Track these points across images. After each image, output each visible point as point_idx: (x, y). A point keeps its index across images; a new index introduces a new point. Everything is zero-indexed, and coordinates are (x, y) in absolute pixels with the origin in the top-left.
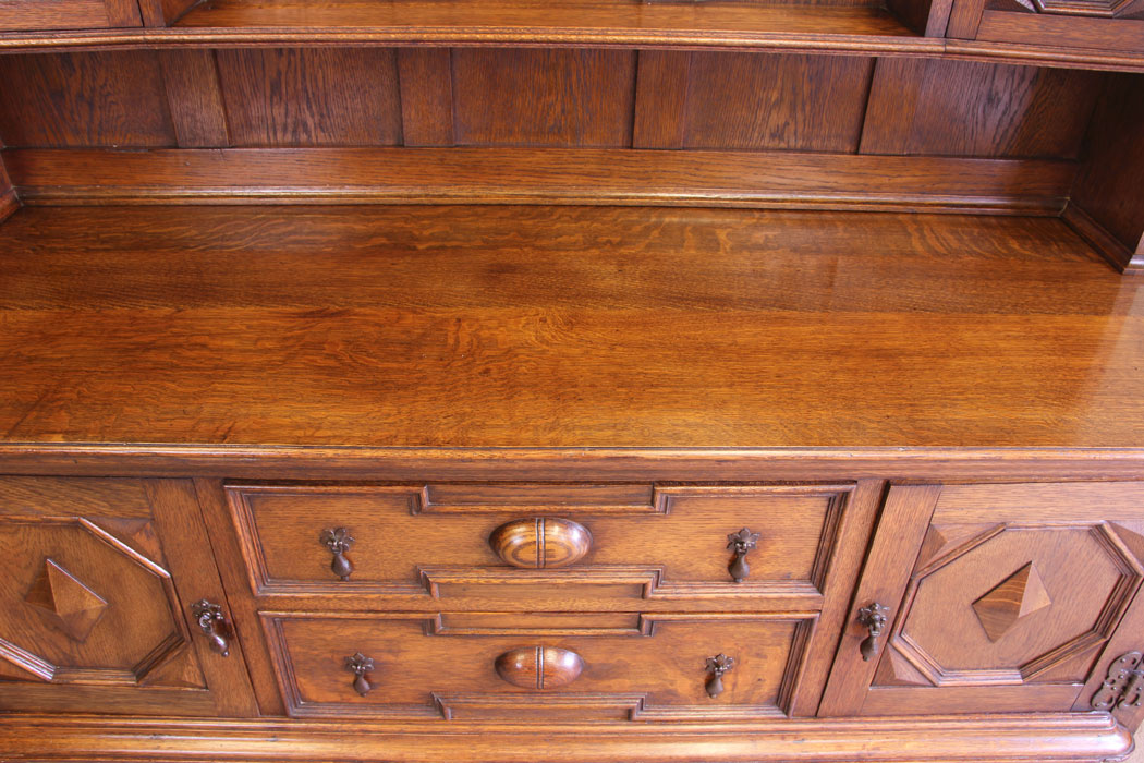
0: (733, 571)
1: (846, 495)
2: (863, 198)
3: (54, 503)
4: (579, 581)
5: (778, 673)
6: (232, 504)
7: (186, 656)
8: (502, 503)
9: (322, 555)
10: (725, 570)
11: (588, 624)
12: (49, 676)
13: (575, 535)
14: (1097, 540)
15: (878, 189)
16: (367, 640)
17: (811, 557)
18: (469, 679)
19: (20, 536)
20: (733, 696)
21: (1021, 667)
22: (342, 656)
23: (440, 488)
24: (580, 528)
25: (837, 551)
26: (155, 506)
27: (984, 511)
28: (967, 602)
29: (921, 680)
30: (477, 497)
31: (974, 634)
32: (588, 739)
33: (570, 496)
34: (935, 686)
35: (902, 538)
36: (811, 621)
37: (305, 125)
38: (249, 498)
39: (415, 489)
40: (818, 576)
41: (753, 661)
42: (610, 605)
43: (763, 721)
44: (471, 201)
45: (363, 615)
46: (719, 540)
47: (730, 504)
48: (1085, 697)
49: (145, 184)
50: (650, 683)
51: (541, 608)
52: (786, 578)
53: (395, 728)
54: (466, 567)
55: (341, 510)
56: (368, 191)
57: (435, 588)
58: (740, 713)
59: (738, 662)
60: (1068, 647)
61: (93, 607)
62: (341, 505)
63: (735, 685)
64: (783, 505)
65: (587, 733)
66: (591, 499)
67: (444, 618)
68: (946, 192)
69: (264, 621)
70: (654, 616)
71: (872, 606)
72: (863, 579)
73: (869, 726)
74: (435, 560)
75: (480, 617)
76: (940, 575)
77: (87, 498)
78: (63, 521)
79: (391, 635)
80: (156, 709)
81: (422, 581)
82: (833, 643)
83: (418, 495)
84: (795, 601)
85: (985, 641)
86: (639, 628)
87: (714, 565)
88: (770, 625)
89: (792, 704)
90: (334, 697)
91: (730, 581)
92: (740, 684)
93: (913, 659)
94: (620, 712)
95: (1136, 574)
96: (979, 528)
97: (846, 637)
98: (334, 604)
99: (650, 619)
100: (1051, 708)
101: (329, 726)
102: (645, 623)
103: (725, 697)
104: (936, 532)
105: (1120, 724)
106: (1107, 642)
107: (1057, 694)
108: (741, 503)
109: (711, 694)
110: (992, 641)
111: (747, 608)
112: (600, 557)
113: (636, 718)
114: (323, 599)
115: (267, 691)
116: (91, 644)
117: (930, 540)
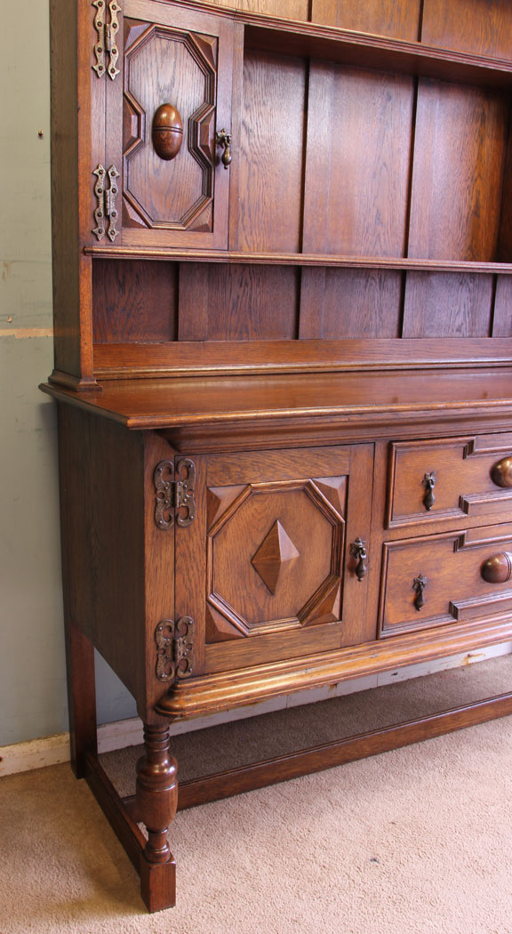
7: (336, 593)
9: (420, 493)
12: (246, 631)
16: (428, 561)
18: (469, 585)
19: (265, 503)
22: (413, 578)
23: (480, 437)
26: (353, 464)
30: (493, 442)
37: (247, 327)
45: (431, 537)
49: (154, 365)
51: (507, 519)
54: (483, 494)
55: (437, 459)
57: (470, 509)
61: (293, 559)
62: (436, 455)
67: (468, 533)
74: (469, 490)
75: (482, 531)
77: (320, 463)
78: (300, 484)
79: (439, 555)
80: (306, 649)
81: (464, 506)
83: (472, 442)
90: (402, 617)
98: (421, 531)
101: (401, 640)
114: (418, 526)
115: (371, 617)
116: (278, 596)
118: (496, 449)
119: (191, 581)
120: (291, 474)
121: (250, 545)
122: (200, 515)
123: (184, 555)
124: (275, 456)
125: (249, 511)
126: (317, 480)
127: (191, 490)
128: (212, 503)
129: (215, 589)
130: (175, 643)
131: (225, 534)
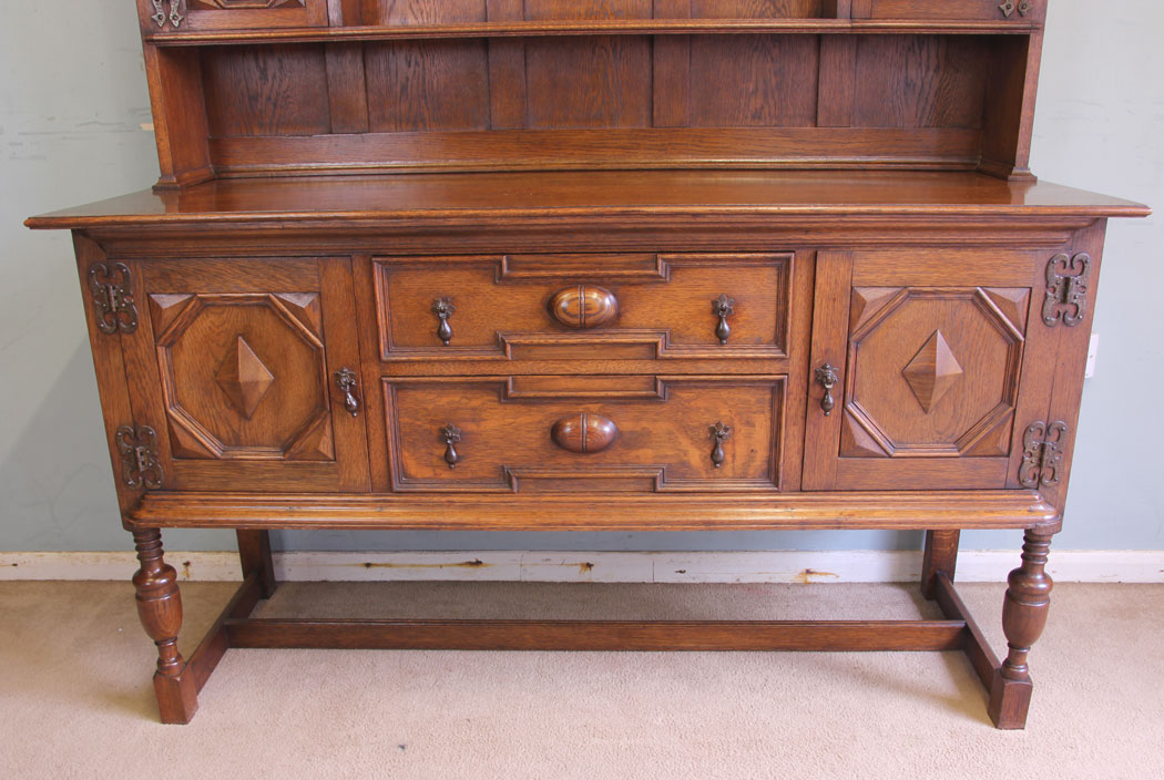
0: (719, 336)
1: (788, 260)
2: (824, 159)
3: (256, 281)
4: (610, 340)
5: (766, 443)
6: (376, 273)
7: (324, 428)
8: (555, 269)
9: (432, 323)
10: (713, 334)
11: (618, 386)
12: (218, 453)
13: (608, 301)
14: (981, 311)
15: (835, 153)
16: (458, 408)
17: (773, 324)
18: (531, 449)
19: (225, 315)
20: (733, 468)
21: (955, 442)
22: (437, 426)
23: (515, 257)
24: (612, 297)
25: (790, 311)
26: (323, 280)
27: (887, 275)
28: (898, 371)
29: (884, 454)
30: (539, 265)
31: (911, 405)
32: (622, 506)
33: (601, 264)
34: (890, 457)
35: (834, 300)
36: (781, 382)
37: (422, 116)
38: (387, 270)
39: (498, 258)
40: (780, 339)
41: (744, 430)
42: (634, 367)
43: (761, 493)
45: (457, 379)
46: (706, 305)
47: (710, 271)
48: (1013, 472)
50: (669, 453)
51: (583, 370)
52: (759, 342)
54: (531, 333)
55: (449, 282)
56: (464, 163)
57: (509, 348)
59: (733, 428)
60: (986, 419)
61: (264, 380)
62: (448, 276)
63: (734, 456)
64: (748, 274)
65: (621, 502)
66: (617, 265)
67: (514, 382)
68: (886, 154)
69: (385, 385)
70: (666, 377)
71: (824, 367)
72: (813, 338)
73: (844, 498)
74: (509, 326)
75: (541, 380)
76: (872, 341)
77: (278, 276)
78: (258, 298)
79: (475, 403)
81: (500, 345)
82: (802, 408)
83: (500, 263)
84: (767, 363)
85: (921, 412)
86: (656, 390)
87: (703, 329)
88: (753, 390)
89: (781, 475)
90: (428, 473)
91: (716, 344)
92: (738, 454)
93: (867, 426)
94: (647, 486)
95: (1017, 340)
96: (890, 291)
97: (810, 400)
98: (436, 369)
99: (663, 381)
100: (990, 486)
101: (423, 498)
102: (659, 384)
103: (728, 469)
104: (858, 294)
105: (1047, 502)
106: (1015, 410)
107: (989, 468)
108: (718, 271)
109: (716, 462)
110: (925, 411)
111: (733, 370)
112: (623, 320)
113: (659, 489)
114: (430, 362)
115: (379, 465)
116: (255, 421)
117: (855, 304)
118: (543, 273)
119: (144, 390)
120: (244, 285)
121: (212, 362)
122: (145, 322)
123: (133, 362)
124: (220, 264)
125: (205, 323)
126: (281, 296)
127: (129, 294)
128: (154, 308)
129: (178, 402)
130: (135, 451)
131: (181, 345)
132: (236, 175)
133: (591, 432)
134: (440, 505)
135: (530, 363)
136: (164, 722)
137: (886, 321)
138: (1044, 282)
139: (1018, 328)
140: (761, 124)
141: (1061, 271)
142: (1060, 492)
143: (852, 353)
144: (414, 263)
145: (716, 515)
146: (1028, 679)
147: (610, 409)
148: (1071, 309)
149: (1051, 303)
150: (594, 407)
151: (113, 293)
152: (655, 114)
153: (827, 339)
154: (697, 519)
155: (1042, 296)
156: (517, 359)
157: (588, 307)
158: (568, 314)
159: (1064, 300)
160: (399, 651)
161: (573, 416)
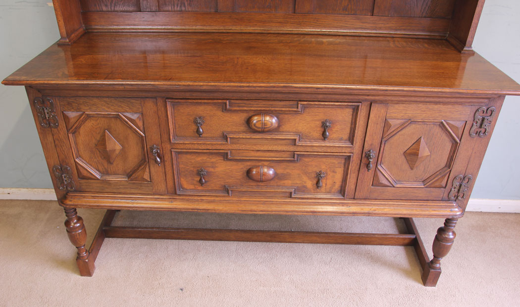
0: (324, 137)
1: (358, 106)
2: (375, 32)
3: (112, 108)
4: (274, 137)
5: (340, 180)
6: (168, 106)
7: (146, 169)
8: (251, 107)
9: (194, 127)
10: (321, 135)
11: (277, 156)
12: (99, 177)
13: (274, 120)
14: (442, 129)
15: (380, 29)
16: (205, 162)
17: (349, 132)
18: (238, 179)
19: (98, 121)
20: (326, 189)
21: (423, 182)
22: (196, 169)
23: (233, 101)
24: (276, 118)
25: (357, 128)
26: (144, 108)
27: (403, 114)
28: (402, 153)
29: (391, 185)
30: (244, 105)
31: (406, 166)
32: (277, 204)
33: (272, 105)
34: (394, 187)
35: (377, 124)
36: (349, 157)
38: (173, 105)
39: (225, 101)
40: (351, 139)
41: (332, 174)
42: (285, 148)
43: (336, 199)
44: (240, 31)
45: (205, 151)
46: (319, 123)
47: (322, 109)
48: (446, 195)
50: (298, 182)
51: (262, 149)
52: (341, 140)
53: (213, 199)
54: (239, 133)
55: (201, 110)
56: (205, 28)
57: (229, 139)
58: (328, 196)
59: (327, 174)
60: (438, 173)
61: (118, 148)
62: (201, 108)
63: (326, 184)
64: (339, 111)
65: (276, 201)
66: (279, 106)
67: (231, 152)
68: (404, 30)
69: (173, 152)
70: (299, 153)
71: (369, 151)
72: (366, 139)
73: (372, 203)
74: (229, 129)
75: (243, 152)
76: (392, 140)
77: (122, 105)
78: (114, 114)
79: (214, 160)
80: (133, 191)
81: (225, 138)
82: (358, 167)
83: (226, 104)
84: (344, 148)
85: (410, 169)
86: (294, 158)
87: (317, 133)
88: (337, 159)
89: (346, 193)
90: (192, 187)
91: (323, 140)
92: (328, 184)
93: (385, 175)
94: (288, 195)
95: (456, 143)
96: (402, 121)
97: (362, 164)
98: (196, 147)
99: (297, 154)
100: (435, 199)
101: (190, 198)
102: (296, 156)
103: (323, 189)
104: (388, 122)
105: (459, 206)
106: (451, 171)
107: (436, 192)
108: (325, 109)
109: (318, 187)
110: (412, 169)
111: (329, 151)
112: (281, 129)
113: (293, 196)
114: (193, 144)
115: (170, 184)
116: (115, 164)
117: (386, 125)
118: (245, 108)
119: (64, 151)
120: (107, 110)
121: (94, 140)
122: (62, 124)
124: (95, 100)
125: (89, 124)
126: (124, 114)
127: (53, 111)
128: (66, 118)
129: (79, 156)
130: (62, 177)
131: (79, 133)
132: (96, 31)
133: (264, 174)
134: (197, 201)
135: (238, 145)
136: (82, 275)
137: (400, 133)
138: (473, 119)
139: (458, 137)
140: (347, 13)
141: (482, 114)
142: (465, 202)
143: (383, 146)
144: (186, 102)
145: (317, 208)
146: (440, 269)
147: (273, 164)
148: (483, 130)
149: (475, 127)
150: (266, 163)
151: (46, 111)
152: (296, 6)
153: (373, 139)
154: (309, 210)
155: (471, 124)
156: (232, 143)
157: (265, 124)
158: (256, 127)
159: (481, 126)
160: (177, 240)
161: (257, 167)
